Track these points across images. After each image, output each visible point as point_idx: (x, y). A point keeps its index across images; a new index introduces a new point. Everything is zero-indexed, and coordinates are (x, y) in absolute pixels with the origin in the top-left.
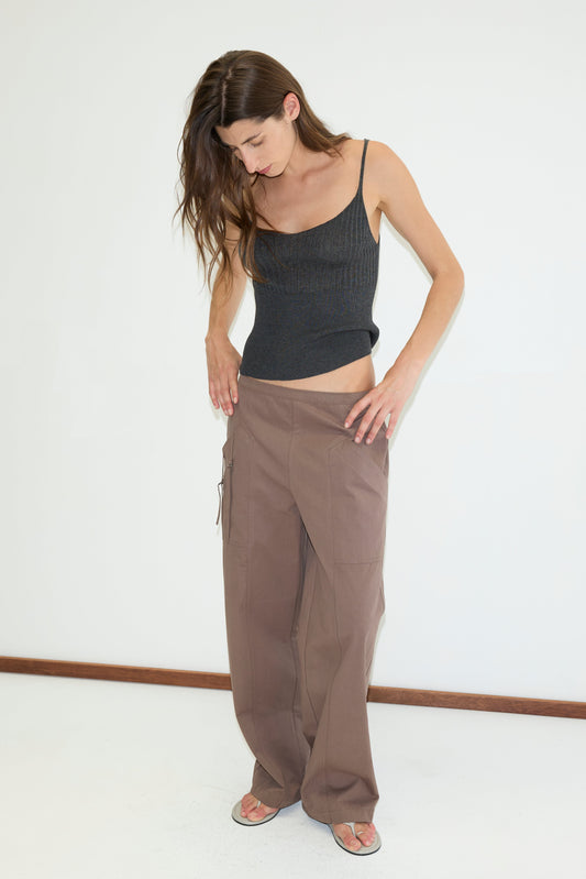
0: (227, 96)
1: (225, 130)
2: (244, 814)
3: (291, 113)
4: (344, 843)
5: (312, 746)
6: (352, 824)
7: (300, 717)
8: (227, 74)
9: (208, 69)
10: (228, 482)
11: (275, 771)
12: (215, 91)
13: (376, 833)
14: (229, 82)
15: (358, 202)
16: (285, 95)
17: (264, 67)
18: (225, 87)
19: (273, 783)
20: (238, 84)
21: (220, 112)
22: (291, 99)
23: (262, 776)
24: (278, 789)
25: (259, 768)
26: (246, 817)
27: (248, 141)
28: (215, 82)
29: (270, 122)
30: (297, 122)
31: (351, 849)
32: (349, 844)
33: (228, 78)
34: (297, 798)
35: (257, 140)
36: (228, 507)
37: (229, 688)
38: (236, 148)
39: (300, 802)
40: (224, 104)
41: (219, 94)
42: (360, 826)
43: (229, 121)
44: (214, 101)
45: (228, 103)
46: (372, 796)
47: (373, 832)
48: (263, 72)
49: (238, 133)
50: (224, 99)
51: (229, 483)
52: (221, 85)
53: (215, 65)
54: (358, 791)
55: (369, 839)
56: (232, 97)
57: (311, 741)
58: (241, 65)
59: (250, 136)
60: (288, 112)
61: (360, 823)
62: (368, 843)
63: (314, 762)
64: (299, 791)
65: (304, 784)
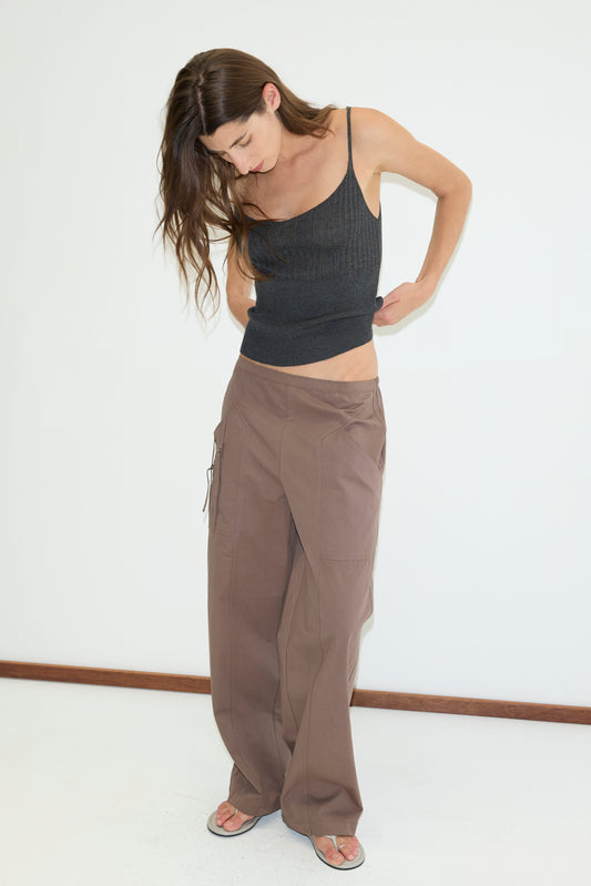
0: (204, 103)
1: (210, 137)
2: (220, 822)
3: (273, 103)
4: (326, 857)
5: (292, 750)
6: (334, 837)
7: (280, 721)
8: (198, 80)
9: (178, 79)
10: (217, 467)
11: (253, 777)
12: (191, 100)
13: (360, 846)
14: (202, 88)
15: (350, 178)
16: (263, 87)
17: (234, 63)
18: (200, 94)
19: (251, 789)
20: (212, 88)
21: (201, 121)
22: (269, 89)
23: (239, 781)
24: (255, 796)
25: (237, 773)
26: (221, 826)
27: (236, 143)
28: (189, 92)
29: (254, 119)
30: (280, 111)
31: (333, 864)
32: (331, 857)
33: (200, 84)
34: (276, 807)
35: (244, 141)
36: (216, 493)
37: (208, 692)
38: (224, 153)
39: (280, 812)
40: (203, 112)
41: (196, 103)
42: (342, 839)
43: (211, 129)
44: (192, 111)
45: (207, 110)
46: (355, 807)
47: (356, 846)
48: (236, 70)
49: (223, 139)
50: (202, 107)
51: (218, 469)
52: (195, 93)
53: (183, 73)
54: (341, 801)
55: (352, 852)
56: (209, 102)
57: (291, 746)
58: (212, 68)
59: (236, 139)
60: (268, 103)
61: (342, 836)
62: (350, 857)
63: (294, 767)
64: (278, 798)
65: (284, 792)
